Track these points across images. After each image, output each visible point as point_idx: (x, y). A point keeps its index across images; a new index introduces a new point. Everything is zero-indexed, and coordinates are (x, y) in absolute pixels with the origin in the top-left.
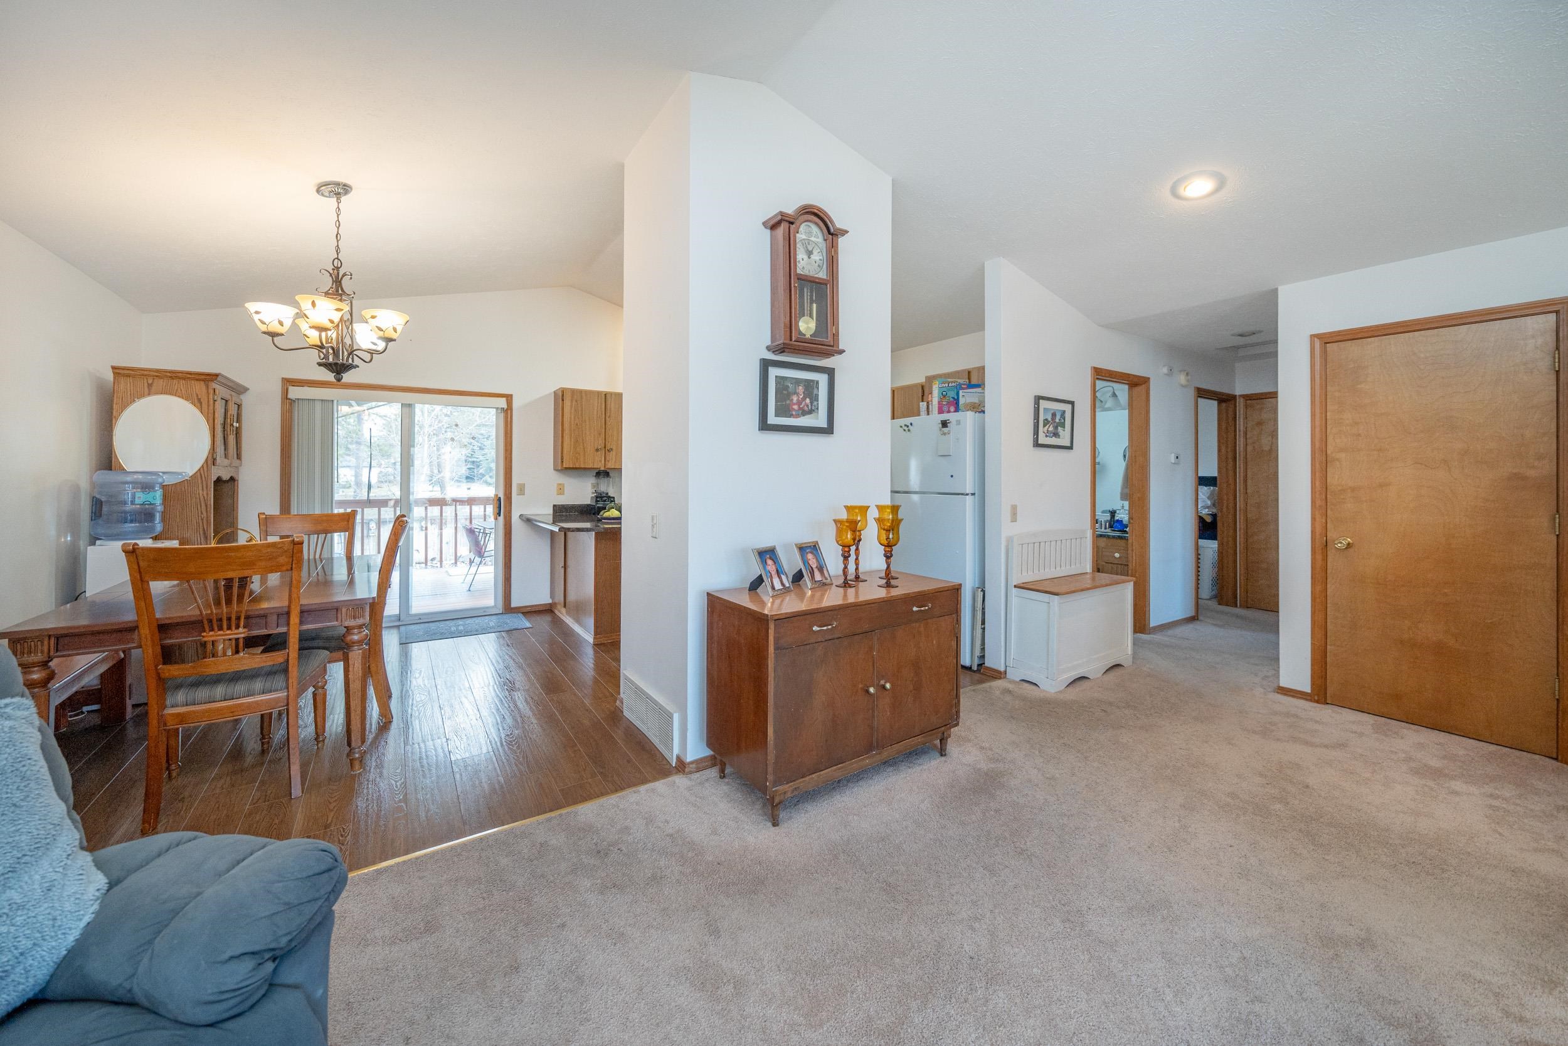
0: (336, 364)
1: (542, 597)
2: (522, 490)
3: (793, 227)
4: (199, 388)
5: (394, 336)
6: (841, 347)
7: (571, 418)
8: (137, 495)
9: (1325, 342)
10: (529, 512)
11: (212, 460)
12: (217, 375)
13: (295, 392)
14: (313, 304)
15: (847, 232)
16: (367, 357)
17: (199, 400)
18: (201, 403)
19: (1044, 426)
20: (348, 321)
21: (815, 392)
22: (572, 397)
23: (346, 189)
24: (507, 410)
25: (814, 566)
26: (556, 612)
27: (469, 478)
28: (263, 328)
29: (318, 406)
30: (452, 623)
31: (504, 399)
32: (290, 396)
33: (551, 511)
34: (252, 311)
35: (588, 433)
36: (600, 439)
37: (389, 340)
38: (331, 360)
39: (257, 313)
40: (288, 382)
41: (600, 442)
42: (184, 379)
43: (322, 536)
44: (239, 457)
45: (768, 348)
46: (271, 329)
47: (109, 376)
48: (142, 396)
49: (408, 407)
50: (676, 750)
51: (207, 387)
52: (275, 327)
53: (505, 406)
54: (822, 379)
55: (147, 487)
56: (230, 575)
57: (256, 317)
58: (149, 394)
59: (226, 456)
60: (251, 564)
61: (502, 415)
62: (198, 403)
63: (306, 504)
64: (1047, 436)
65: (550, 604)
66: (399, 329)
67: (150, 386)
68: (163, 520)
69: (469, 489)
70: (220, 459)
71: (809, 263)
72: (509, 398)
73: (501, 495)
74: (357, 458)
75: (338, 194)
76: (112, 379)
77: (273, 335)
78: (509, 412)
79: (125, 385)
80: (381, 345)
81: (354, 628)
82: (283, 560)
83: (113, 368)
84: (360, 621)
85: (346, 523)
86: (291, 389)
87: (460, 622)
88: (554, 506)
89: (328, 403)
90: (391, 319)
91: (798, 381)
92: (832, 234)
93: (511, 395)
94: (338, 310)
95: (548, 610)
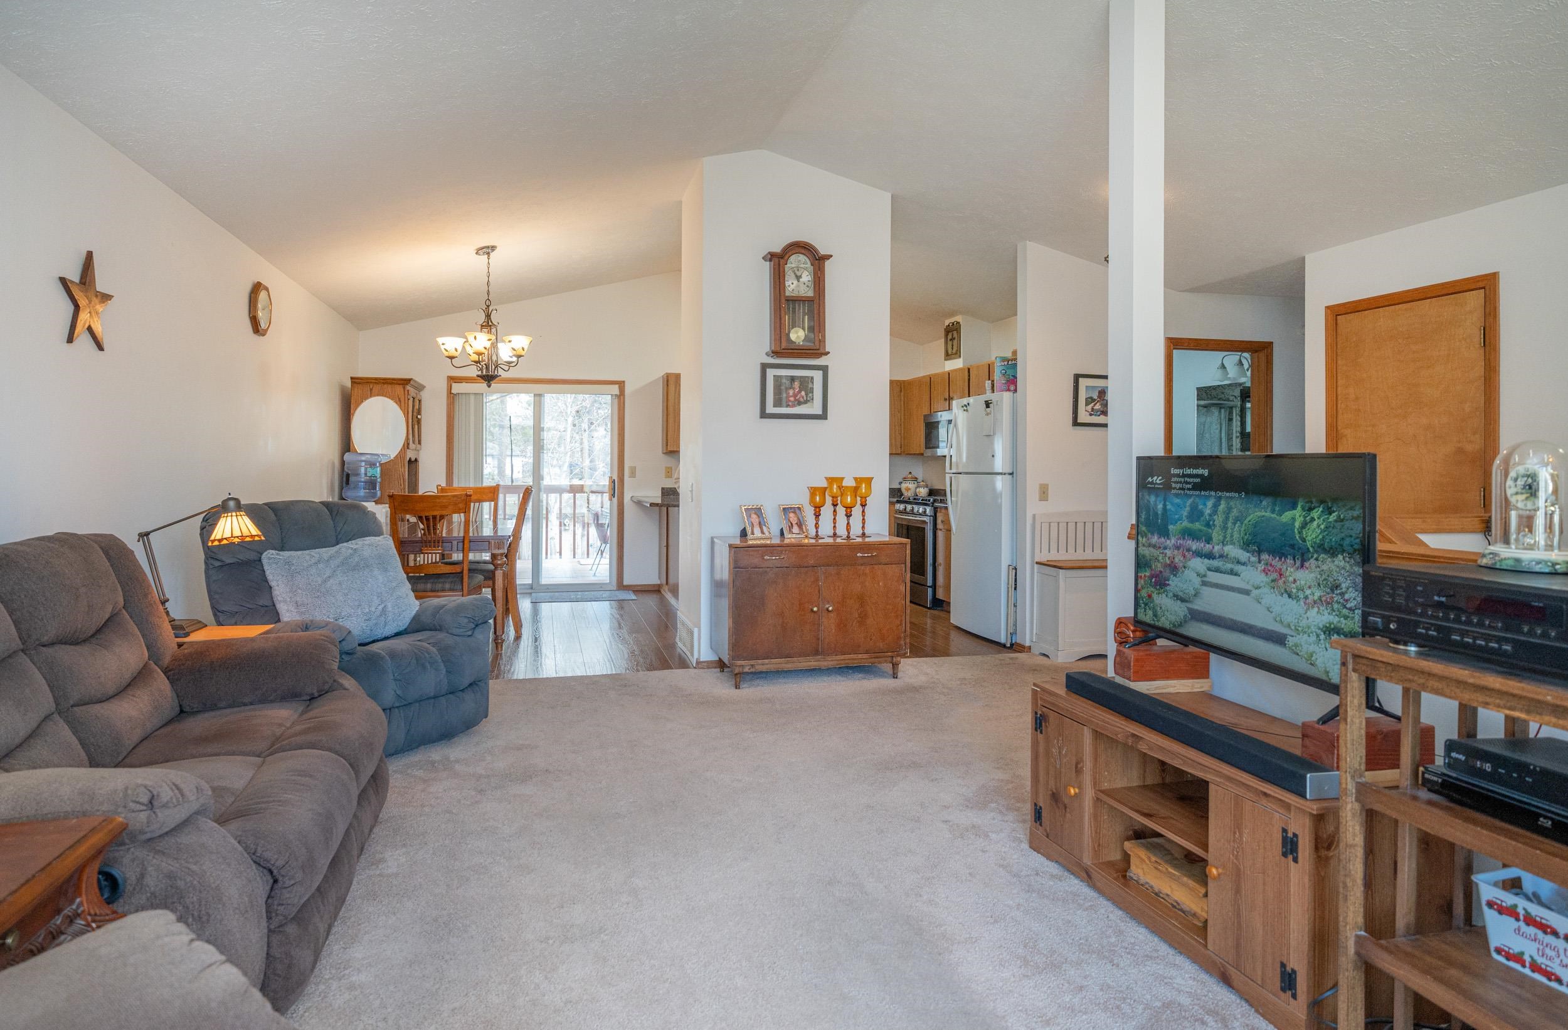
0: (488, 375)
1: (652, 577)
2: (633, 474)
3: (782, 261)
4: (399, 389)
5: (523, 353)
6: (827, 350)
8: (368, 470)
9: (1337, 314)
10: (639, 494)
11: (406, 446)
12: (410, 380)
13: (457, 388)
14: (475, 338)
15: (831, 256)
16: (506, 368)
17: (399, 399)
18: (400, 401)
19: (1087, 405)
20: (494, 346)
21: (810, 385)
23: (493, 248)
24: (620, 396)
25: (794, 523)
26: (663, 592)
28: (446, 354)
29: (472, 397)
30: (572, 593)
31: (617, 386)
32: (453, 392)
33: (659, 494)
34: (441, 343)
37: (519, 356)
38: (484, 373)
39: (443, 344)
40: (452, 380)
42: (391, 384)
43: (477, 504)
44: (420, 443)
45: (767, 354)
46: (451, 355)
47: (349, 384)
48: (366, 398)
49: (539, 396)
50: (696, 655)
51: (404, 388)
52: (453, 353)
53: (618, 393)
54: (818, 376)
55: (372, 465)
56: (435, 513)
57: (442, 347)
58: (371, 397)
59: (414, 442)
60: (444, 507)
61: (616, 401)
62: (399, 402)
63: (464, 482)
64: (1091, 415)
65: (659, 585)
66: (526, 349)
67: (371, 390)
68: (381, 489)
70: (412, 446)
71: (798, 284)
72: (621, 384)
73: (615, 477)
74: (500, 445)
75: (488, 254)
76: (350, 386)
77: (451, 358)
78: (622, 397)
79: (358, 391)
80: (515, 359)
81: (498, 555)
82: (461, 506)
83: (352, 378)
84: (501, 551)
85: (492, 493)
86: (454, 385)
87: (579, 593)
88: (663, 489)
89: (479, 395)
90: (521, 342)
91: (793, 379)
92: (819, 260)
93: (624, 382)
94: (489, 340)
95: (656, 590)
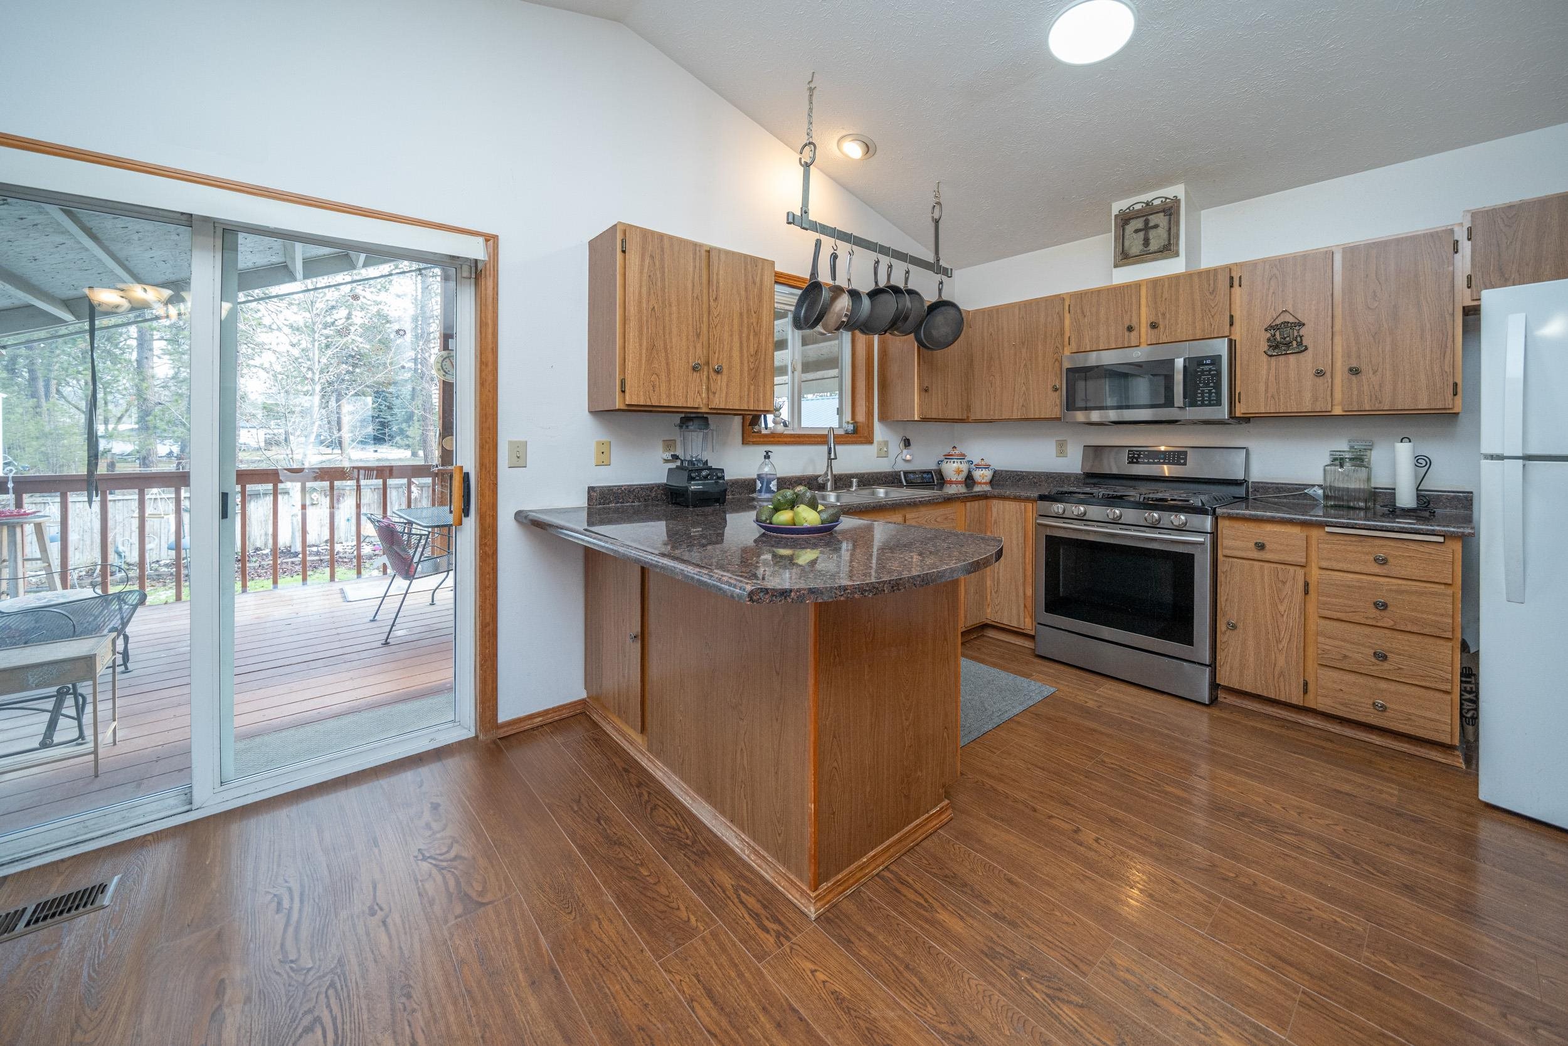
1: (568, 688)
7: (640, 293)
10: (537, 503)
22: (644, 249)
27: (379, 440)
33: (583, 502)
35: (675, 330)
36: (699, 346)
41: (699, 351)
65: (586, 702)
69: (376, 451)
88: (591, 489)
